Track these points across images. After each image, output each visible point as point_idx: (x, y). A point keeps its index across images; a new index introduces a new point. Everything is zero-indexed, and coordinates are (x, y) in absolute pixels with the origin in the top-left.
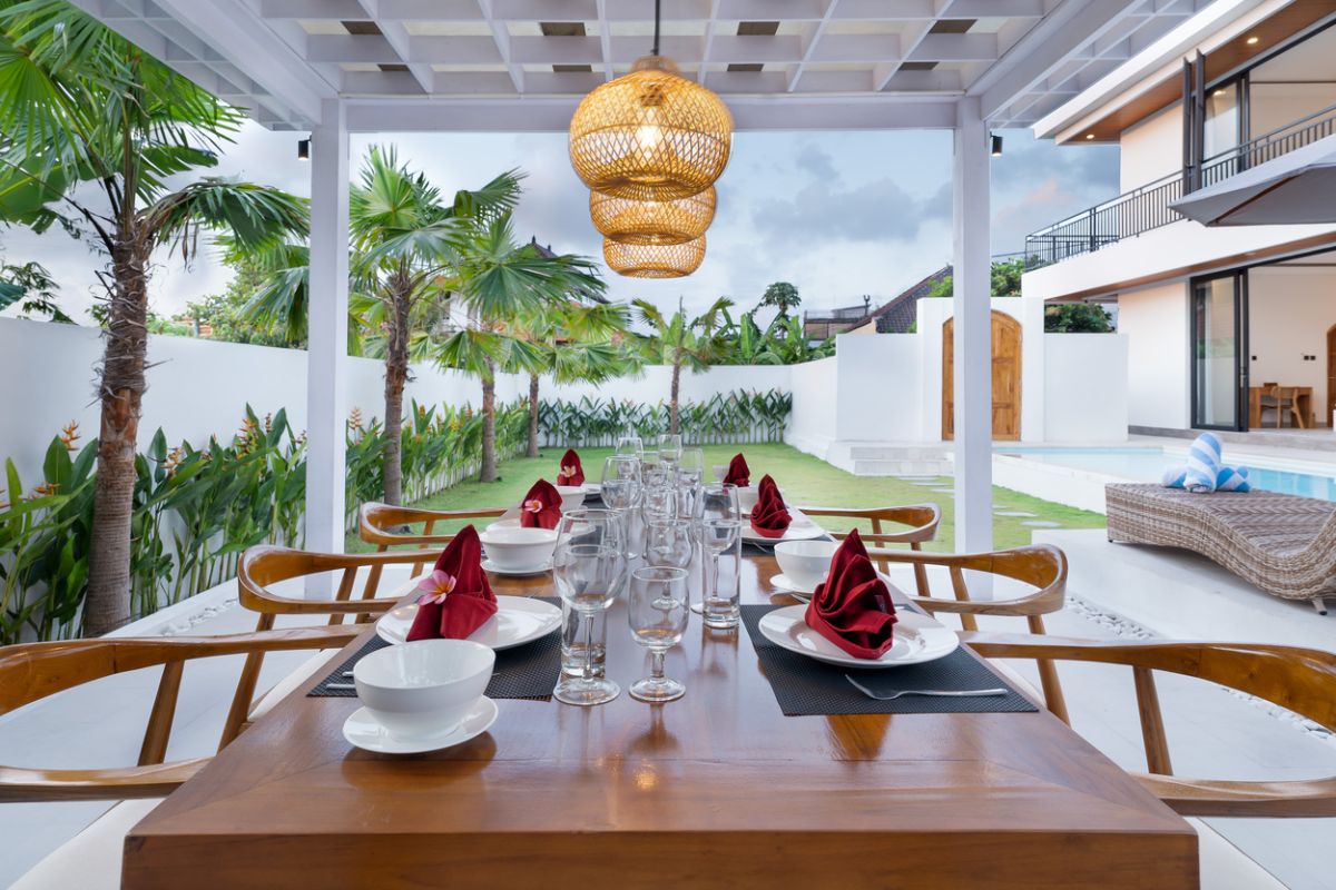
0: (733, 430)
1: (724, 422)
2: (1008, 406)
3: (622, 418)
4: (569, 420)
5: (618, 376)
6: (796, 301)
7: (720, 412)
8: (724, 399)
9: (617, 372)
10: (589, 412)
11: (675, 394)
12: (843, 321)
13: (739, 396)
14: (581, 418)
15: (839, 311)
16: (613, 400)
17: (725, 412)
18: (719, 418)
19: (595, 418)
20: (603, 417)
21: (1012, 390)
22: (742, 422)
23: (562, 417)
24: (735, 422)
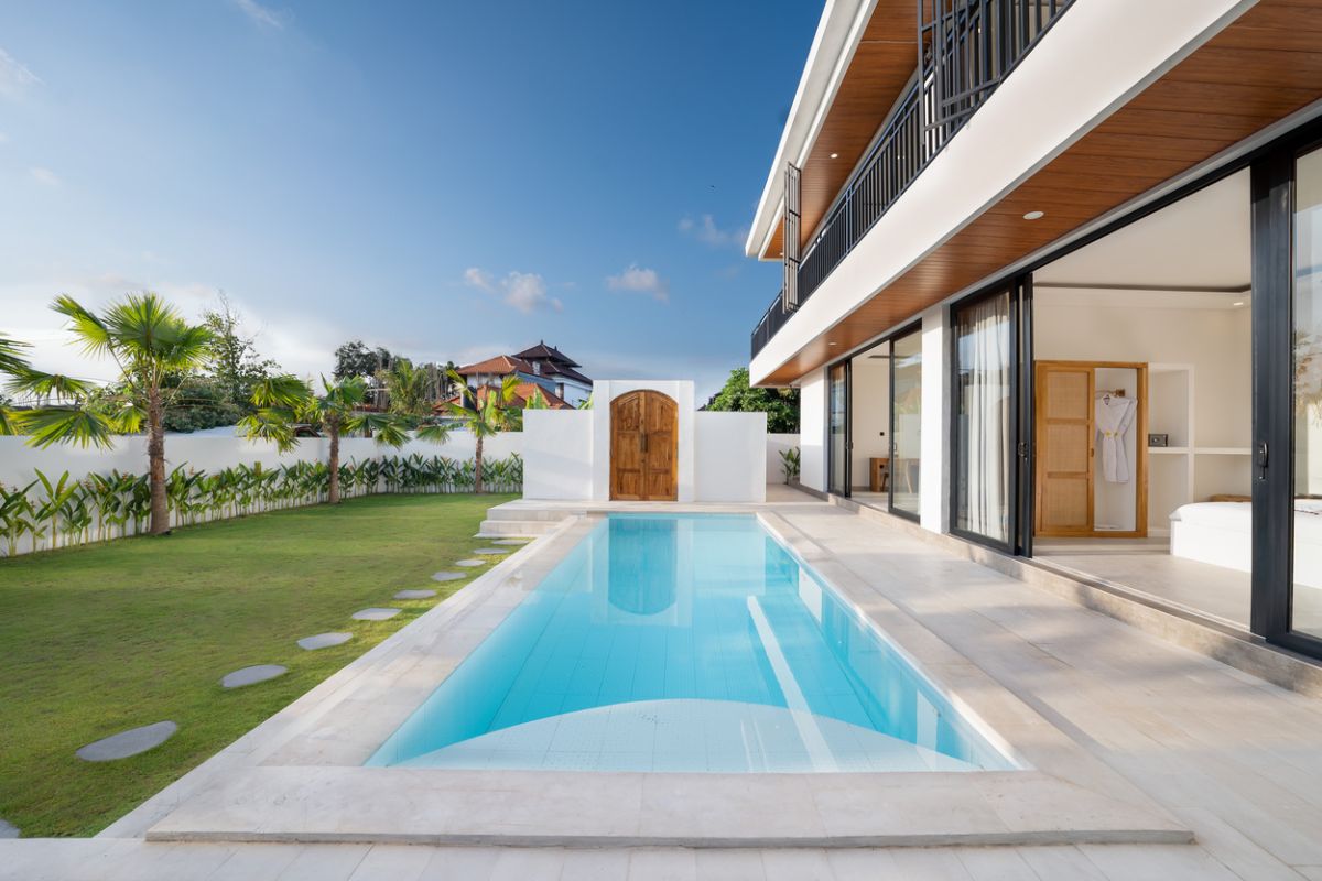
2: (665, 471)
11: (479, 453)
21: (670, 458)
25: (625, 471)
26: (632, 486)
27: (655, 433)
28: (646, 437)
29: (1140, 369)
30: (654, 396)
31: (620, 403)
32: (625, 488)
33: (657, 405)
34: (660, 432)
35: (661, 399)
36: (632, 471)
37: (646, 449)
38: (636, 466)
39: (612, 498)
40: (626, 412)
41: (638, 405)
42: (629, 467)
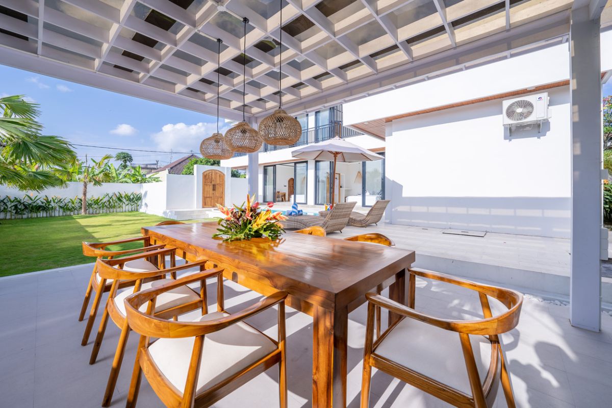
0: (114, 207)
1: (111, 204)
2: (221, 197)
3: (52, 204)
4: (16, 206)
5: (54, 186)
6: (131, 160)
7: (109, 201)
8: (110, 196)
9: (53, 185)
10: (30, 202)
11: (85, 194)
12: (148, 168)
13: (118, 195)
14: (24, 205)
15: (147, 165)
16: (46, 197)
17: (111, 200)
18: (108, 203)
19: (35, 204)
20: (40, 204)
21: (222, 193)
22: (119, 204)
23: (9, 205)
24: (116, 204)
25: (207, 197)
26: (209, 203)
27: (217, 184)
28: (214, 186)
29: (339, 174)
30: (217, 172)
31: (205, 174)
32: (207, 204)
33: (218, 175)
34: (219, 184)
35: (220, 173)
36: (209, 197)
37: (214, 189)
38: (211, 196)
39: (203, 207)
40: (207, 177)
41: (212, 175)
42: (208, 196)
